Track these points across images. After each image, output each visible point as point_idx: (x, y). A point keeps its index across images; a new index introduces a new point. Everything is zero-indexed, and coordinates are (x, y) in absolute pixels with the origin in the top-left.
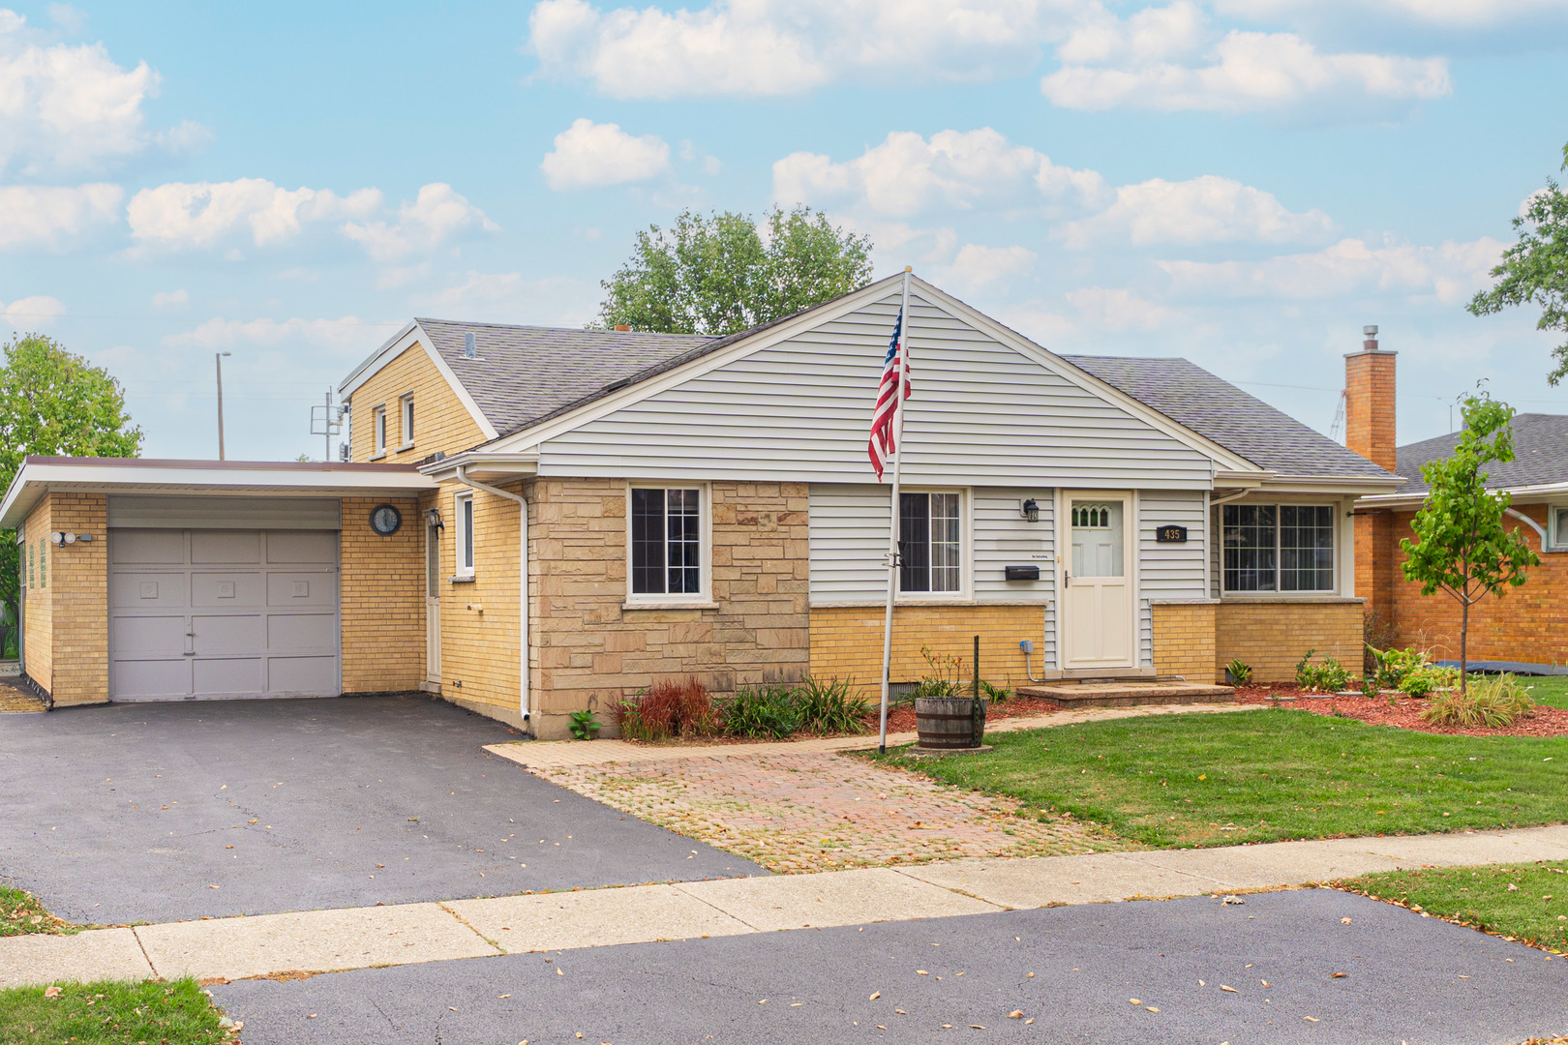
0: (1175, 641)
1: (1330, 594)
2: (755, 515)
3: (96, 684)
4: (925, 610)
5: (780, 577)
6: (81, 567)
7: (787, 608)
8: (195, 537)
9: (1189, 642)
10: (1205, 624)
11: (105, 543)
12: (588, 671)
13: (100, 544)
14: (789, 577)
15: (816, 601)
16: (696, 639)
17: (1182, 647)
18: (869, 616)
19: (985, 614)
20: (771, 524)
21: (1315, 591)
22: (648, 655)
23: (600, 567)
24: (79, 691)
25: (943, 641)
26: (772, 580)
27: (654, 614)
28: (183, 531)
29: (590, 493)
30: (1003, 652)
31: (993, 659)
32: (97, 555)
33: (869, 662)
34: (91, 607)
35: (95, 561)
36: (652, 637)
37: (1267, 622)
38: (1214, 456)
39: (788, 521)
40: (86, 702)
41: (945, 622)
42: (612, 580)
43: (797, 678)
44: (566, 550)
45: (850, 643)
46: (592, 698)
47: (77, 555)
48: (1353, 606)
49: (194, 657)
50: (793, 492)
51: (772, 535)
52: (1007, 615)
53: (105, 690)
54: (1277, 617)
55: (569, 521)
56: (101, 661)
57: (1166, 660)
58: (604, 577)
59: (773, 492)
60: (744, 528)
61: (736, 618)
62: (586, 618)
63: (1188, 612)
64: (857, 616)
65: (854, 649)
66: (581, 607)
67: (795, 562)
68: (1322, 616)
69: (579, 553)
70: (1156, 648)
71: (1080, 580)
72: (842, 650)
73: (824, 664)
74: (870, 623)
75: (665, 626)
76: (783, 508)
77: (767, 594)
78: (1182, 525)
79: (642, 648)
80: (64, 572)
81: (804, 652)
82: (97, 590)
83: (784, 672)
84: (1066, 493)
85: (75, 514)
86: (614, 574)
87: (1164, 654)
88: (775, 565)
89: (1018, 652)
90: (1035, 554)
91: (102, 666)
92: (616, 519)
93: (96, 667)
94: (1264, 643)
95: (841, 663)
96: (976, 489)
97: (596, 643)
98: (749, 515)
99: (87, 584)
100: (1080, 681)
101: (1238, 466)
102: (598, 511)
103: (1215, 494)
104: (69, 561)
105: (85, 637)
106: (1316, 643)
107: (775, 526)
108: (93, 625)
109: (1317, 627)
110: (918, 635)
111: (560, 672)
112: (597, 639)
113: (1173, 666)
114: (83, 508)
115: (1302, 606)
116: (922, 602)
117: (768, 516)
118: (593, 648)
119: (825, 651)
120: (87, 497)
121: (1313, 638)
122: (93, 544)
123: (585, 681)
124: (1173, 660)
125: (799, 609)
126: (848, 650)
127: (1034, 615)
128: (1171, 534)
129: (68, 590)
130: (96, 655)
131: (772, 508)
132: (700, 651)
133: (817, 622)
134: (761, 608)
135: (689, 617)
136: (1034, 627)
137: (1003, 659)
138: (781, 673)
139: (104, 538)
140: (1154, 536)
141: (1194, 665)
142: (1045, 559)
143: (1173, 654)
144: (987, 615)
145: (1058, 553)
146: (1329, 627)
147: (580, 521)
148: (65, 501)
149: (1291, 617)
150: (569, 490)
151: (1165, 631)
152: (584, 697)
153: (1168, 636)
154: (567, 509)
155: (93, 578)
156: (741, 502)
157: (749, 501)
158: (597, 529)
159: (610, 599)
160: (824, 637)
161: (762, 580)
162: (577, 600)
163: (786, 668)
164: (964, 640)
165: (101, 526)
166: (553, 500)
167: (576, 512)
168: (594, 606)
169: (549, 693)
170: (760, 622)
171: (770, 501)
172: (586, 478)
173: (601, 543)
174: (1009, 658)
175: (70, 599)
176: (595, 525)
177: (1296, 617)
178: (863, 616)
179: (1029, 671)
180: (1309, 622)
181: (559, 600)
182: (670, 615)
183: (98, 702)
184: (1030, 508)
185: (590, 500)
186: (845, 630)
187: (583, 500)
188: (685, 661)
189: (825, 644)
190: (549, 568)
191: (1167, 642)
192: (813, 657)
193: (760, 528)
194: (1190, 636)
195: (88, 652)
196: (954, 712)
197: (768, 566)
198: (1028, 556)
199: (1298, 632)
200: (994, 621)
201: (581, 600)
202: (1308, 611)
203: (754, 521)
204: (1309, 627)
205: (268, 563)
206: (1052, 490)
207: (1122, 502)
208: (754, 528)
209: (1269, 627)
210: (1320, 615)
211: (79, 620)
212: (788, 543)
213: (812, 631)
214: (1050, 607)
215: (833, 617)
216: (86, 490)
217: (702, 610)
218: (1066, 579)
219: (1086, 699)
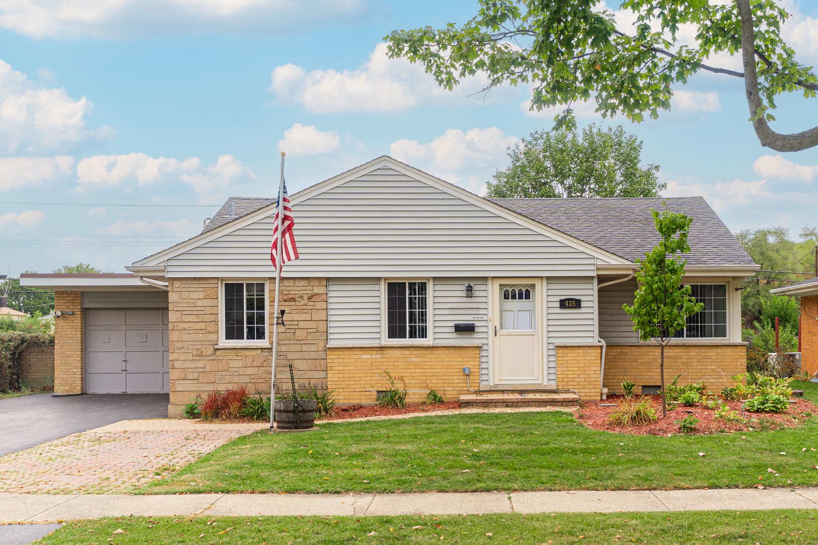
0: (572, 369)
1: (724, 340)
2: (293, 296)
3: (75, 385)
4: (400, 349)
5: (309, 331)
6: (68, 327)
7: (314, 348)
8: (128, 312)
9: (582, 369)
10: (593, 358)
11: (80, 316)
12: (196, 382)
13: (77, 316)
14: (315, 330)
15: (331, 344)
16: (258, 365)
17: (576, 372)
18: (364, 353)
19: (440, 352)
20: (304, 301)
21: (713, 338)
22: (230, 373)
23: (202, 326)
24: (67, 388)
25: (411, 367)
26: (304, 333)
27: (234, 351)
28: (122, 309)
29: (197, 286)
30: (451, 374)
31: (445, 378)
32: (76, 321)
33: (364, 379)
34: (73, 347)
35: (75, 324)
36: (232, 364)
37: (673, 357)
38: (596, 255)
39: (314, 299)
40: (70, 394)
41: (413, 356)
42: (210, 333)
43: (319, 387)
44: (183, 316)
45: (353, 368)
46: (199, 396)
47: (67, 322)
48: (738, 347)
49: (127, 372)
50: (317, 283)
51: (304, 307)
52: (454, 352)
53: (80, 388)
54: (680, 354)
55: (185, 301)
56: (77, 373)
57: (565, 380)
58: (205, 331)
59: (304, 283)
60: (287, 303)
61: (282, 353)
62: (195, 353)
63: (581, 351)
64: (357, 352)
65: (355, 372)
66: (192, 347)
67: (318, 322)
68: (714, 354)
69: (190, 318)
70: (558, 373)
71: (504, 332)
72: (347, 372)
73: (336, 379)
74: (365, 356)
75: (240, 358)
76: (311, 292)
77: (301, 340)
78: (578, 298)
79: (226, 370)
80: (61, 330)
81: (323, 372)
82: (76, 339)
83: (311, 383)
84: (495, 280)
85: (66, 301)
86: (211, 329)
87: (563, 376)
88: (306, 324)
89: (462, 374)
90: (475, 316)
91: (78, 376)
92: (211, 300)
93: (75, 376)
94: (671, 370)
95: (347, 379)
96: (435, 279)
97: (201, 366)
98: (290, 296)
99: (71, 336)
100: (503, 391)
101: (614, 261)
102: (201, 295)
103: (601, 279)
104: (63, 324)
105: (70, 362)
106: (710, 371)
107: (306, 302)
108: (74, 356)
109: (711, 360)
110: (396, 364)
111: (180, 382)
112: (201, 364)
113: (570, 383)
114: (70, 298)
115: (699, 347)
116: (397, 345)
117: (302, 297)
118: (199, 369)
119: (337, 372)
120: (72, 293)
121: (707, 367)
122: (74, 316)
123: (194, 387)
124: (569, 380)
125: (320, 349)
126: (351, 372)
127: (472, 353)
128: (569, 303)
129: (62, 338)
130: (76, 370)
131: (305, 292)
132: (261, 371)
133: (331, 356)
134: (298, 348)
135: (254, 353)
136: (473, 359)
137: (452, 378)
138: (310, 383)
139: (79, 313)
140: (558, 305)
141: (585, 383)
142: (482, 319)
143: (570, 376)
144: (441, 352)
145: (490, 316)
146: (720, 360)
147: (191, 301)
148: (61, 295)
149: (691, 354)
150: (185, 285)
151: (564, 362)
152: (194, 395)
153: (566, 365)
154: (184, 295)
155: (74, 333)
156: (285, 289)
157: (290, 288)
158: (201, 305)
159: (210, 343)
160: (335, 364)
161: (298, 332)
162: (189, 343)
163: (312, 381)
164: (425, 367)
165: (78, 307)
166: (176, 290)
167: (189, 296)
168: (199, 347)
169: (174, 393)
170: (297, 356)
171: (303, 288)
172: (194, 278)
173: (203, 313)
174: (456, 378)
175: (63, 343)
176: (199, 303)
177: (695, 354)
178: (360, 352)
179: (468, 385)
180: (704, 357)
181: (180, 343)
182: (243, 352)
183: (76, 393)
184: (469, 289)
185: (197, 290)
186: (348, 361)
187: (193, 289)
188: (252, 377)
189: (337, 368)
190: (174, 326)
191: (565, 369)
192: (329, 376)
193: (297, 303)
194: (583, 365)
195: (72, 369)
196: (284, 408)
197: (301, 325)
198: (471, 318)
199: (696, 364)
200: (445, 356)
201: (192, 343)
202: (704, 350)
203: (293, 300)
204: (705, 360)
205: (163, 325)
206: (486, 279)
207: (535, 285)
208: (294, 303)
209: (674, 360)
210: (713, 353)
211: (67, 353)
212: (313, 312)
213: (328, 361)
214: (485, 348)
215: (341, 353)
216: (72, 290)
217: (262, 349)
218: (496, 331)
219: (473, 403)
